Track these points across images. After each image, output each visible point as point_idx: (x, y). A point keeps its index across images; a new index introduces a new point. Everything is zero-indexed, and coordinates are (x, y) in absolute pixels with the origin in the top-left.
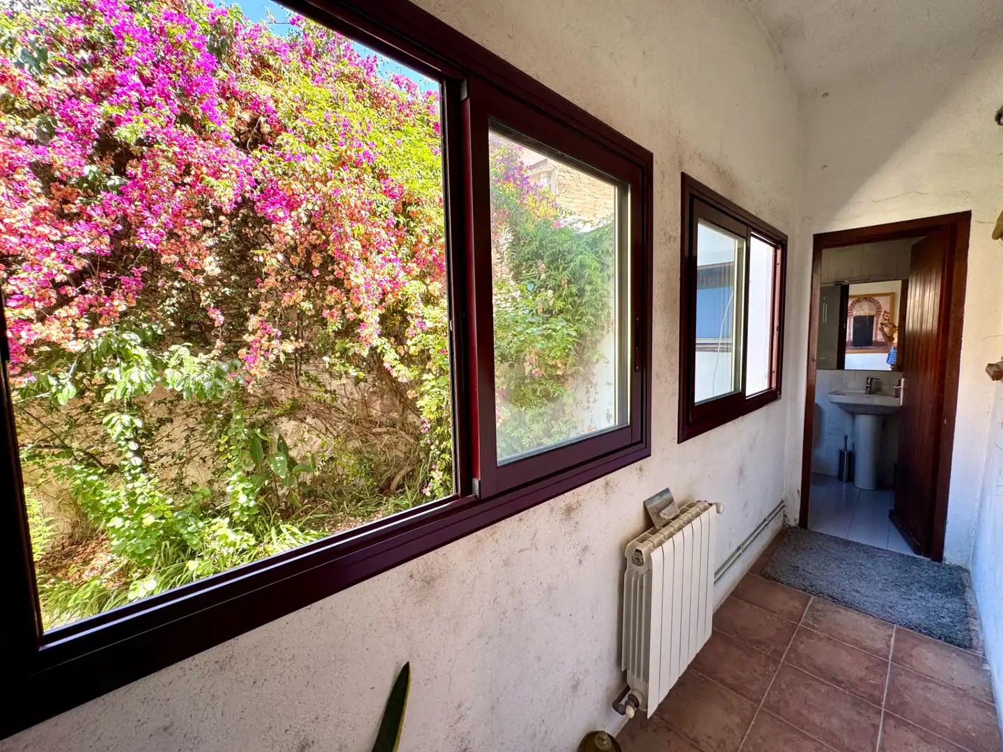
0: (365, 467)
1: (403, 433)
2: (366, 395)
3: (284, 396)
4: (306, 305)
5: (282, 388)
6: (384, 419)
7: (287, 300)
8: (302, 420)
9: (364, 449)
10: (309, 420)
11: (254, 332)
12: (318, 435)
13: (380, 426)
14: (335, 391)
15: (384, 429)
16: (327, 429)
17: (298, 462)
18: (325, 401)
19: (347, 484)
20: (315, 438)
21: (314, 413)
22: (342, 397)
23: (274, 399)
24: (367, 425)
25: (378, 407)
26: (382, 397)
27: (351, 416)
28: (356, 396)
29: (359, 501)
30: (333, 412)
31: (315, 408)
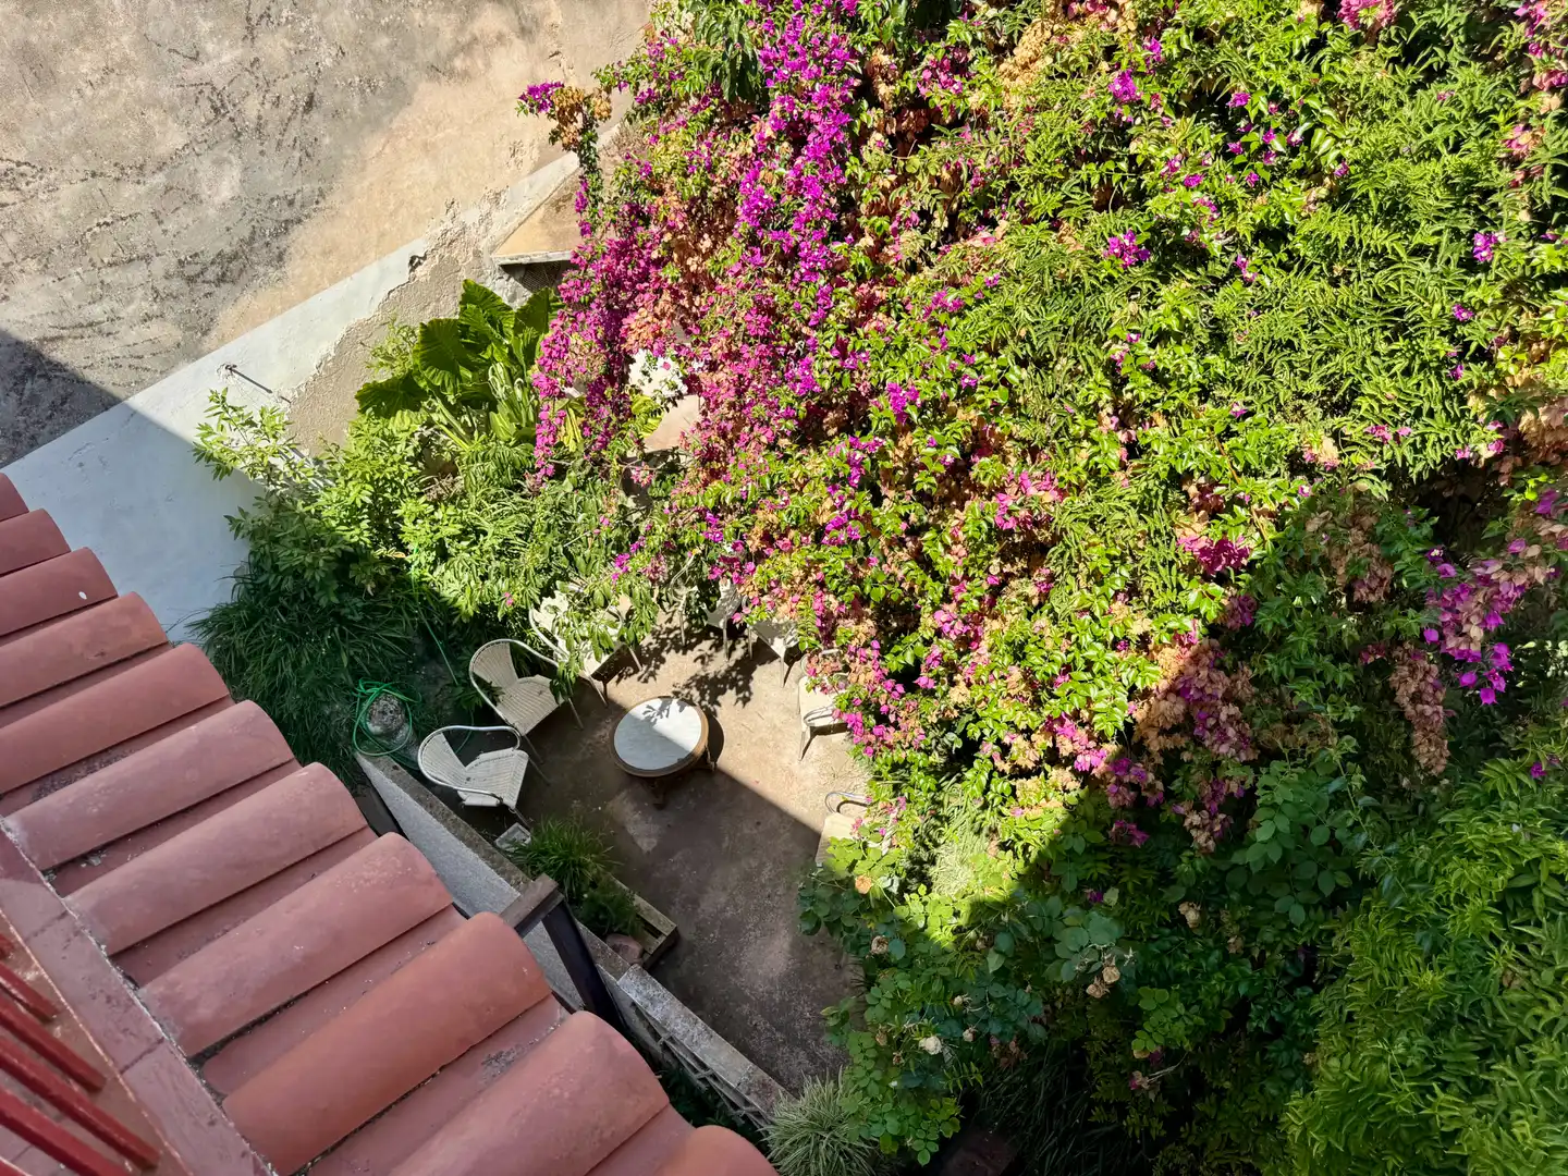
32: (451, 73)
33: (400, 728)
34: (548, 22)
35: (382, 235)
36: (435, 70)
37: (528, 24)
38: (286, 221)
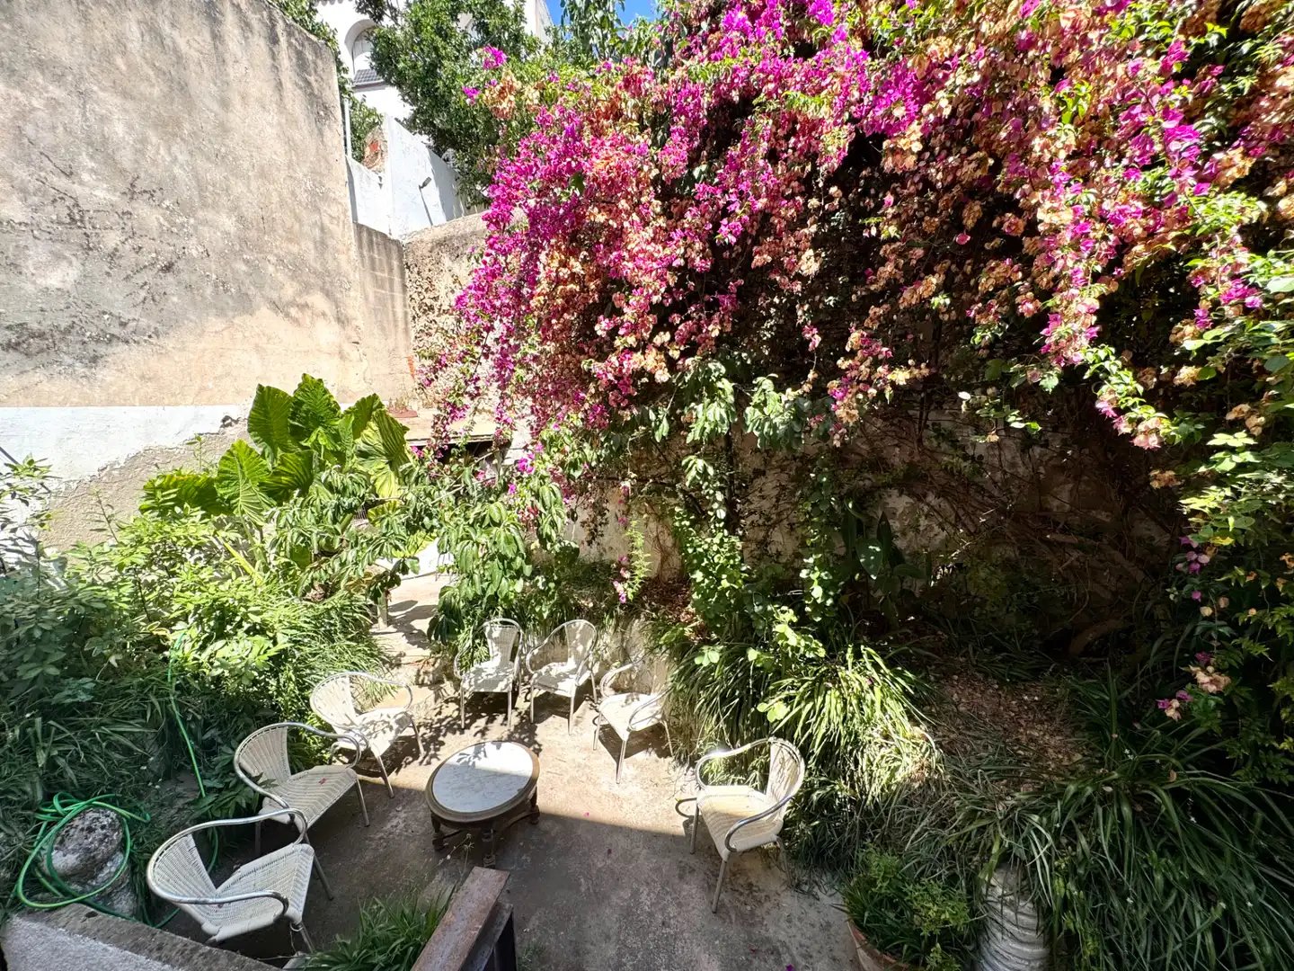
0: (1019, 597)
1: (1118, 556)
2: (1042, 470)
3: (898, 457)
4: (941, 301)
5: (897, 445)
6: (1076, 520)
7: (908, 297)
8: (921, 498)
9: (1022, 566)
10: (931, 498)
11: (852, 354)
12: (940, 525)
13: (1064, 531)
14: (981, 457)
15: (1073, 539)
16: (957, 516)
17: (906, 558)
18: (960, 472)
19: (981, 614)
20: (937, 529)
21: (939, 489)
22: (993, 468)
23: (883, 460)
24: (1038, 525)
25: (1065, 496)
26: (1077, 479)
27: (1005, 504)
28: (1021, 470)
29: (998, 650)
30: (972, 492)
31: (943, 482)
32: (287, 315)
33: (109, 858)
34: (355, 323)
35: (203, 389)
36: (276, 306)
37: (343, 318)
38: (113, 335)
